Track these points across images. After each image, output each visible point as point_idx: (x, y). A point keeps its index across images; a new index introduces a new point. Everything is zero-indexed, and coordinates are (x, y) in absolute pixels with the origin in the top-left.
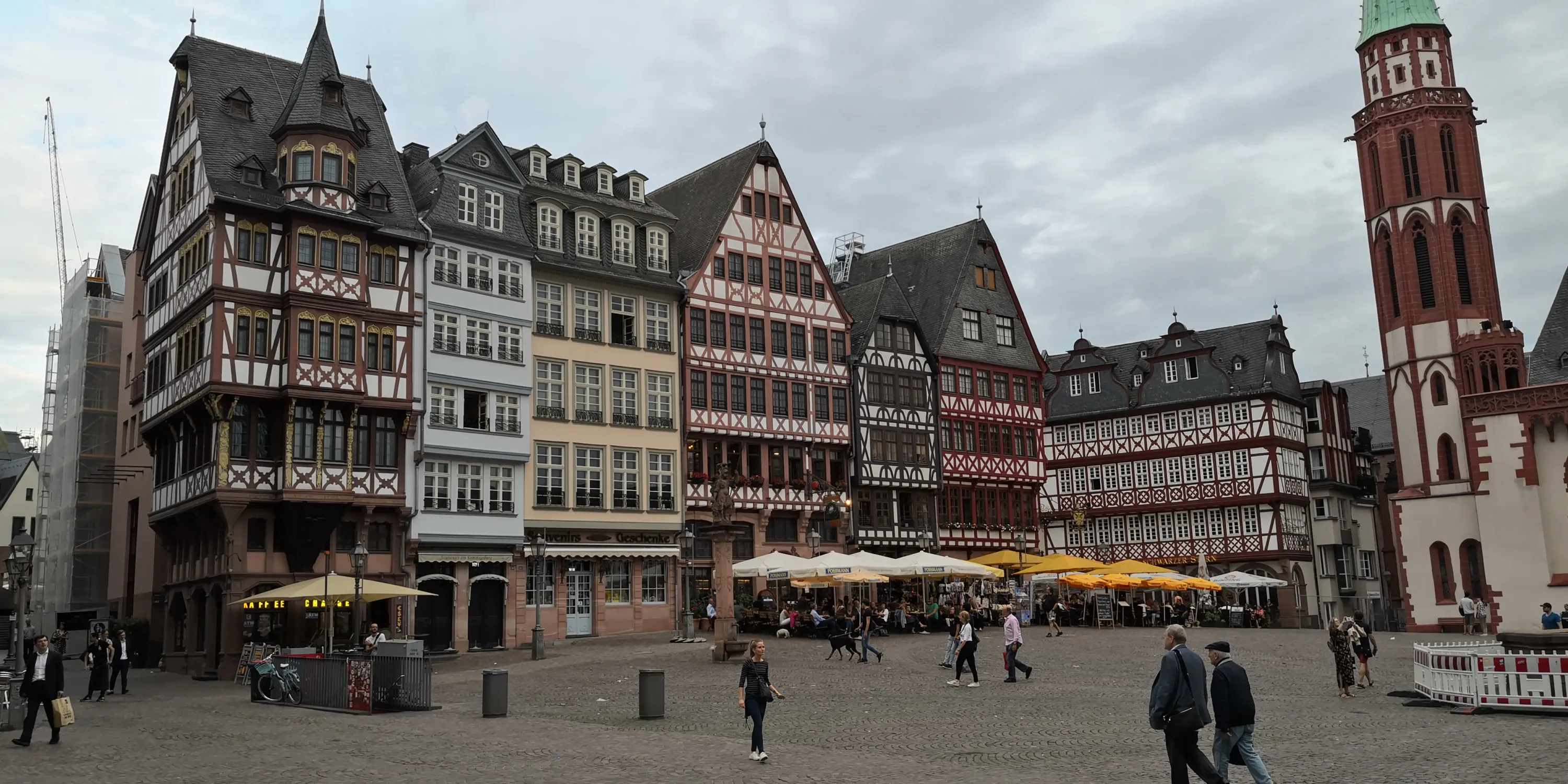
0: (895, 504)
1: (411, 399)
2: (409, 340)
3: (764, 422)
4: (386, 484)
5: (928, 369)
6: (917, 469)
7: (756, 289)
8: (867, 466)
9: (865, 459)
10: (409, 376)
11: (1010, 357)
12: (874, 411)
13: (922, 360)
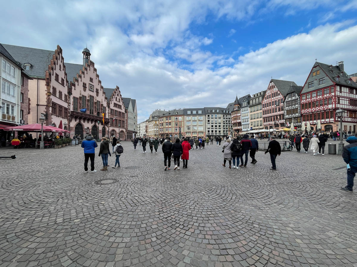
0: (293, 120)
1: (241, 121)
3: (271, 114)
4: (241, 127)
5: (298, 97)
6: (295, 114)
7: (270, 99)
11: (323, 86)
12: (287, 108)
13: (297, 97)
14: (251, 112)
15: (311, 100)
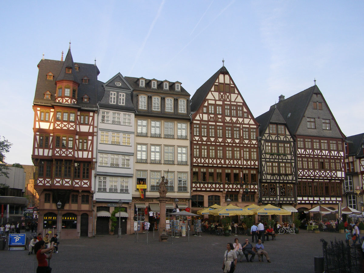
0: (278, 188)
1: (92, 158)
2: (92, 141)
4: (85, 183)
5: (292, 140)
6: (286, 176)
8: (265, 175)
9: (264, 173)
10: (92, 151)
11: (328, 134)
12: (268, 156)
13: (289, 137)
15: (313, 153)
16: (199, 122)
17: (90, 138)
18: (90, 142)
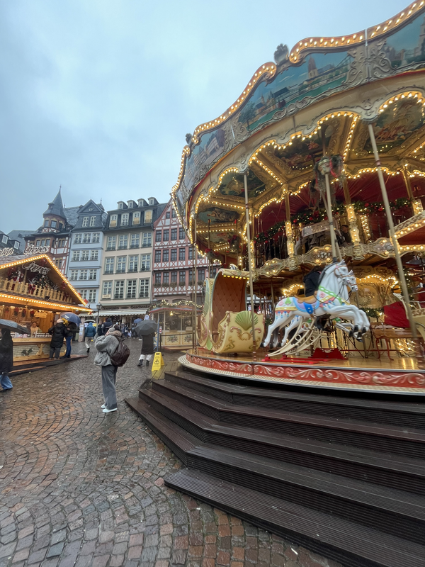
14: (109, 249)
16: (161, 228)
17: (64, 258)
18: (63, 261)
